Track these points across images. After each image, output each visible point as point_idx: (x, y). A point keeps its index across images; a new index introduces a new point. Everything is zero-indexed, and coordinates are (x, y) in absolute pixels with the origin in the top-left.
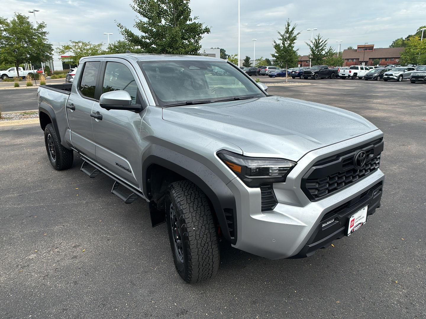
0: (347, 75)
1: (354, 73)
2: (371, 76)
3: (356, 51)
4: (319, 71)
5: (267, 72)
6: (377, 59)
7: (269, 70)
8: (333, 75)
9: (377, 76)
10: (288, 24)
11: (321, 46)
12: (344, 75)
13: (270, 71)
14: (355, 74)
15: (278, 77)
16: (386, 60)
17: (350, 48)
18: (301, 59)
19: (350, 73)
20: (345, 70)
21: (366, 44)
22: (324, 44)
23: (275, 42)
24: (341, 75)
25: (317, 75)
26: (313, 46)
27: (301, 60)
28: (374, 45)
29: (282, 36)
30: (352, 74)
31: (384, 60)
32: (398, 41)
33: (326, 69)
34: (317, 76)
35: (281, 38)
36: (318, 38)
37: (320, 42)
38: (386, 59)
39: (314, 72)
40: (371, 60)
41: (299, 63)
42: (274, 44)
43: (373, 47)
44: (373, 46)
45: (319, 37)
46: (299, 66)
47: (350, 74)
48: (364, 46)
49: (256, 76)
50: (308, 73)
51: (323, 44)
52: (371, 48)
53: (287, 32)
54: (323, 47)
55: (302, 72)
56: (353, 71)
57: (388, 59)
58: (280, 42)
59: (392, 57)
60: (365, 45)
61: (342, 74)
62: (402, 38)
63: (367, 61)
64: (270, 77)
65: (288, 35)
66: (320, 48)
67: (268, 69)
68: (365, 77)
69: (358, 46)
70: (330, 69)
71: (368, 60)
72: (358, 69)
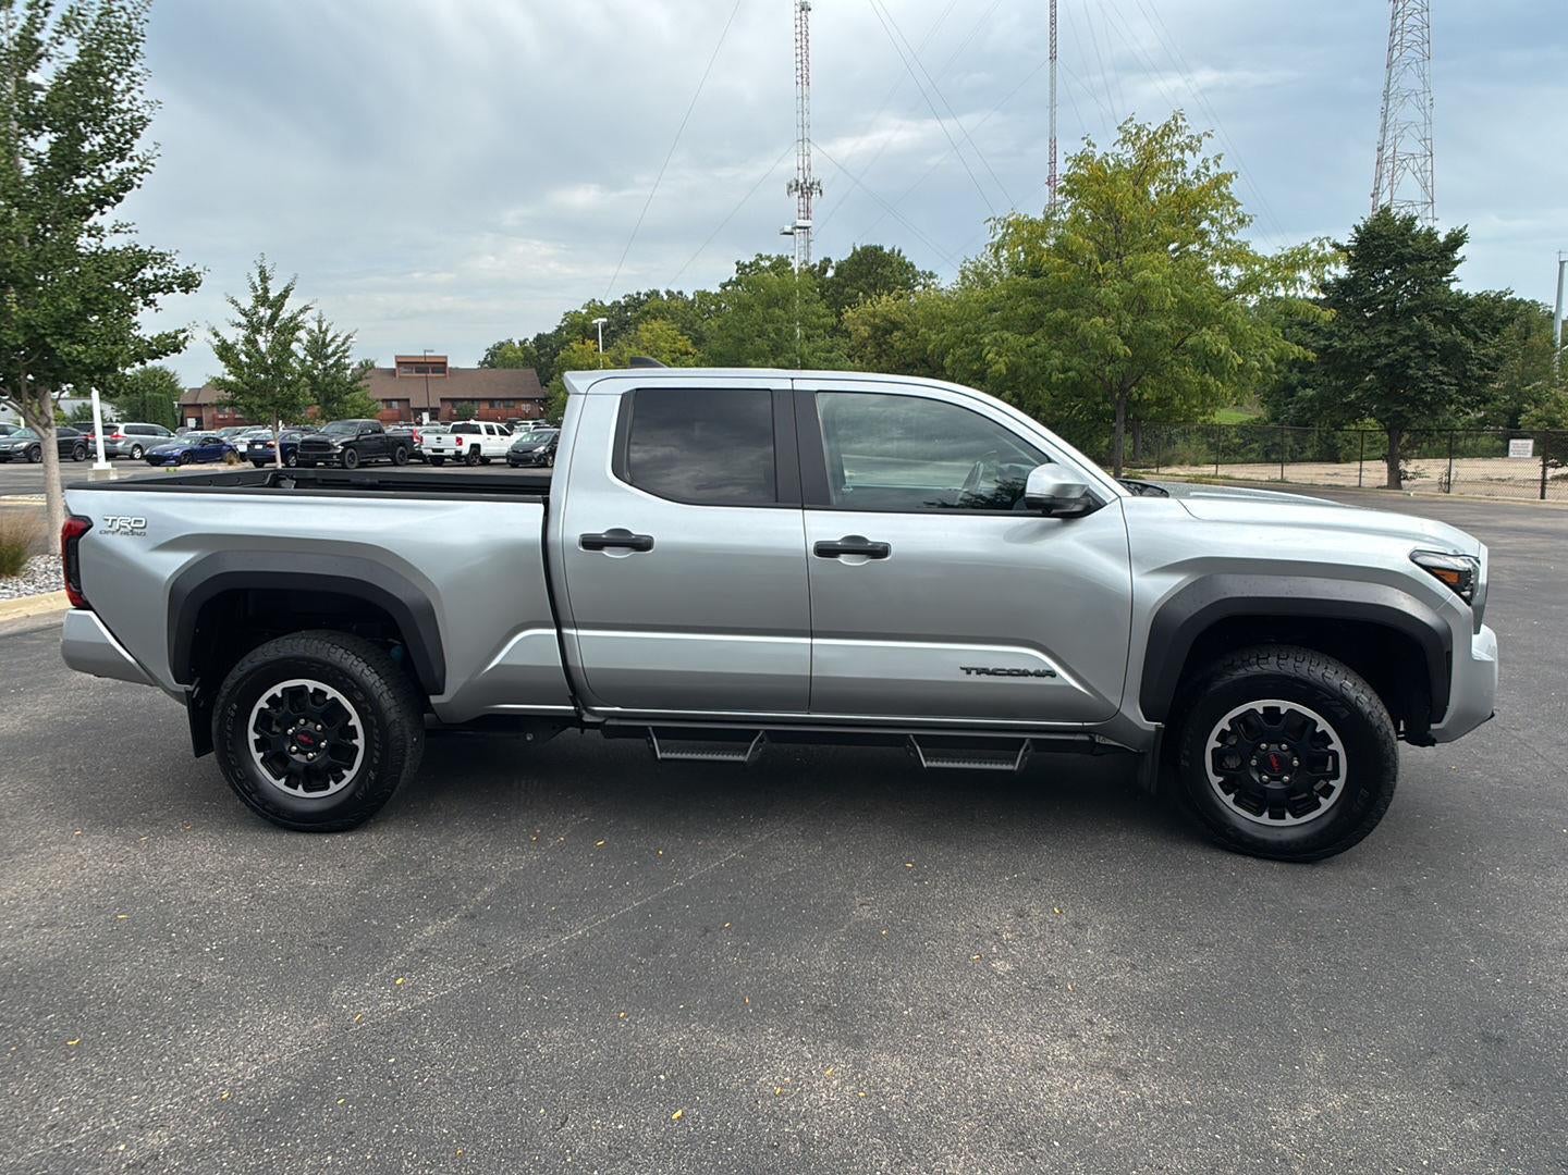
0: (452, 452)
1: (473, 446)
2: (529, 455)
3: (395, 376)
4: (357, 440)
5: (119, 445)
6: (466, 403)
7: (128, 436)
8: (402, 452)
9: (546, 454)
10: (260, 273)
11: (334, 354)
12: (442, 451)
13: (134, 443)
14: (476, 447)
15: (187, 463)
16: (492, 406)
17: (366, 363)
18: (196, 399)
19: (461, 444)
20: (443, 437)
21: (427, 354)
22: (342, 349)
23: (216, 335)
24: (430, 452)
25: (351, 454)
26: (306, 355)
27: (198, 402)
28: (446, 357)
29: (245, 315)
30: (465, 449)
31: (486, 406)
32: (504, 348)
33: (376, 432)
34: (354, 458)
35: (243, 320)
36: (320, 327)
37: (328, 339)
38: (491, 401)
39: (342, 444)
40: (448, 406)
41: (188, 411)
42: (216, 342)
43: (445, 363)
44: (443, 360)
45: (320, 322)
46: (191, 422)
47: (459, 448)
48: (423, 360)
49: (76, 460)
50: (319, 448)
51: (338, 347)
52: (439, 366)
53: (262, 300)
54: (340, 358)
55: (295, 445)
56: (469, 439)
57: (496, 403)
58: (235, 336)
59: (506, 396)
60: (425, 357)
61: (434, 450)
62: (510, 341)
63: (438, 409)
64: (153, 465)
65: (265, 313)
66: (331, 362)
67: (126, 432)
68: (507, 456)
69: (397, 357)
70: (390, 430)
71: (438, 404)
72: (479, 432)
